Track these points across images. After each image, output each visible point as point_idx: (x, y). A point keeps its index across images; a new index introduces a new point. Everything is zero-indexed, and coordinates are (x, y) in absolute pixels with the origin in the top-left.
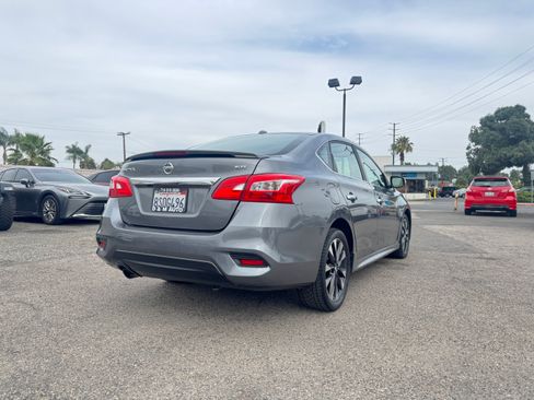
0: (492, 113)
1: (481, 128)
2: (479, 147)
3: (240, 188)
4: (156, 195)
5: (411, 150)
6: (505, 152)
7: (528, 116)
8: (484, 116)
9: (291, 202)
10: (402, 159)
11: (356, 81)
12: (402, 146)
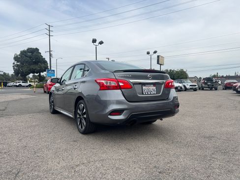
1: (19, 55)
2: (18, 63)
4: (144, 88)
6: (32, 67)
7: (40, 53)
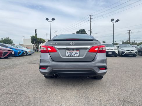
0: (79, 30)
7: (85, 32)
8: (77, 31)
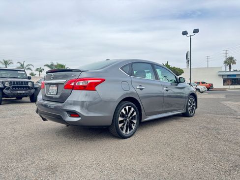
3: (73, 84)
4: (50, 88)
5: (235, 63)
9: (95, 90)
10: (230, 68)
11: (196, 31)
12: (230, 61)
